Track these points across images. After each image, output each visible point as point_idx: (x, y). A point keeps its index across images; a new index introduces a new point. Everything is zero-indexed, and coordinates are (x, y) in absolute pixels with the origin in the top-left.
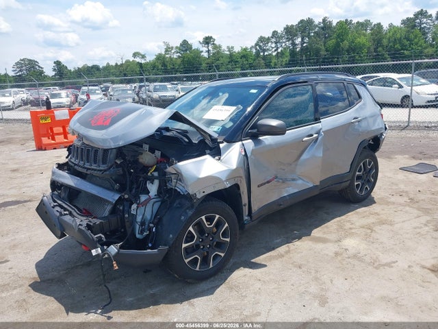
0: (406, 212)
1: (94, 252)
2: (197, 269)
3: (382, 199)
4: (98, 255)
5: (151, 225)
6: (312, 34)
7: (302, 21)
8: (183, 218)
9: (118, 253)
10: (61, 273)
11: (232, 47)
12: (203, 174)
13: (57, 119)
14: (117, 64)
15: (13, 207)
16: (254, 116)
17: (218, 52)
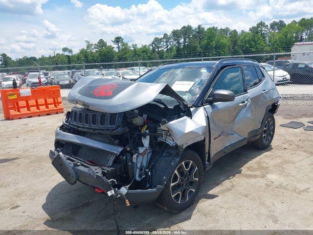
0: (299, 154)
1: (109, 193)
2: (179, 202)
3: (278, 146)
4: (112, 196)
5: (147, 170)
6: (191, 36)
7: (184, 27)
8: (173, 163)
9: (127, 193)
10: (68, 212)
11: (136, 45)
12: (187, 130)
13: (22, 95)
14: (50, 56)
15: (4, 164)
16: (209, 89)
17: (126, 48)
